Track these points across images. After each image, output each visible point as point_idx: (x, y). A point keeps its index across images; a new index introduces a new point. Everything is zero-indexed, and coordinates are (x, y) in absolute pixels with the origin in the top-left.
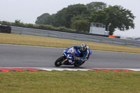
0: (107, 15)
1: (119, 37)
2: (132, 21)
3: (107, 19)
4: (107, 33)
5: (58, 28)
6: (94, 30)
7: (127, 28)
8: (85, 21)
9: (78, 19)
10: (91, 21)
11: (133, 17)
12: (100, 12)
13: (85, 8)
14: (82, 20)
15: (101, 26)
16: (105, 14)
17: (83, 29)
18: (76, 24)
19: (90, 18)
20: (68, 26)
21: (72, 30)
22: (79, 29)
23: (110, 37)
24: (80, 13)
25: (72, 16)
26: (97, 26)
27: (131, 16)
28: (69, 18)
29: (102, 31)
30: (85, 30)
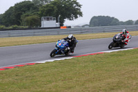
0: (55, 7)
1: (70, 27)
2: (79, 9)
3: (55, 11)
4: (58, 24)
5: (11, 27)
6: (45, 23)
7: (76, 17)
9: (28, 16)
10: (41, 15)
11: (80, 6)
12: (47, 6)
13: (33, 4)
14: (31, 16)
16: (53, 7)
17: (35, 25)
18: (27, 21)
19: (39, 13)
20: (19, 24)
21: (25, 27)
22: (31, 25)
23: (62, 28)
24: (29, 10)
25: (22, 14)
26: (48, 19)
27: (78, 5)
28: (18, 16)
29: (53, 23)
30: (37, 25)
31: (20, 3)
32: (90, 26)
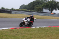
1: (55, 13)
3: (50, 6)
4: (50, 12)
6: (45, 11)
7: (58, 9)
8: (41, 7)
9: (38, 6)
10: (43, 7)
13: (40, 2)
15: (47, 9)
16: (49, 4)
17: (40, 11)
18: (37, 9)
19: (42, 6)
20: (33, 9)
21: (35, 11)
22: (38, 10)
23: (51, 13)
24: (38, 4)
25: (35, 5)
26: (46, 9)
28: (34, 6)
29: (48, 11)
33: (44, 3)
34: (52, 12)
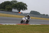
0: (18, 5)
1: (22, 13)
2: (26, 7)
4: (18, 11)
5: (1, 10)
6: (14, 10)
7: (25, 10)
8: (10, 7)
9: (8, 6)
11: (27, 6)
12: (15, 4)
14: (9, 7)
15: (16, 9)
16: (17, 5)
18: (7, 8)
19: (12, 6)
20: (4, 9)
21: (6, 10)
22: (8, 10)
24: (9, 4)
25: (6, 5)
27: (26, 6)
29: (16, 11)
30: (10, 10)
31: (6, 2)
32: (30, 14)
33: (13, 3)
34: (19, 12)
